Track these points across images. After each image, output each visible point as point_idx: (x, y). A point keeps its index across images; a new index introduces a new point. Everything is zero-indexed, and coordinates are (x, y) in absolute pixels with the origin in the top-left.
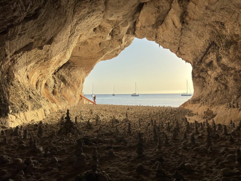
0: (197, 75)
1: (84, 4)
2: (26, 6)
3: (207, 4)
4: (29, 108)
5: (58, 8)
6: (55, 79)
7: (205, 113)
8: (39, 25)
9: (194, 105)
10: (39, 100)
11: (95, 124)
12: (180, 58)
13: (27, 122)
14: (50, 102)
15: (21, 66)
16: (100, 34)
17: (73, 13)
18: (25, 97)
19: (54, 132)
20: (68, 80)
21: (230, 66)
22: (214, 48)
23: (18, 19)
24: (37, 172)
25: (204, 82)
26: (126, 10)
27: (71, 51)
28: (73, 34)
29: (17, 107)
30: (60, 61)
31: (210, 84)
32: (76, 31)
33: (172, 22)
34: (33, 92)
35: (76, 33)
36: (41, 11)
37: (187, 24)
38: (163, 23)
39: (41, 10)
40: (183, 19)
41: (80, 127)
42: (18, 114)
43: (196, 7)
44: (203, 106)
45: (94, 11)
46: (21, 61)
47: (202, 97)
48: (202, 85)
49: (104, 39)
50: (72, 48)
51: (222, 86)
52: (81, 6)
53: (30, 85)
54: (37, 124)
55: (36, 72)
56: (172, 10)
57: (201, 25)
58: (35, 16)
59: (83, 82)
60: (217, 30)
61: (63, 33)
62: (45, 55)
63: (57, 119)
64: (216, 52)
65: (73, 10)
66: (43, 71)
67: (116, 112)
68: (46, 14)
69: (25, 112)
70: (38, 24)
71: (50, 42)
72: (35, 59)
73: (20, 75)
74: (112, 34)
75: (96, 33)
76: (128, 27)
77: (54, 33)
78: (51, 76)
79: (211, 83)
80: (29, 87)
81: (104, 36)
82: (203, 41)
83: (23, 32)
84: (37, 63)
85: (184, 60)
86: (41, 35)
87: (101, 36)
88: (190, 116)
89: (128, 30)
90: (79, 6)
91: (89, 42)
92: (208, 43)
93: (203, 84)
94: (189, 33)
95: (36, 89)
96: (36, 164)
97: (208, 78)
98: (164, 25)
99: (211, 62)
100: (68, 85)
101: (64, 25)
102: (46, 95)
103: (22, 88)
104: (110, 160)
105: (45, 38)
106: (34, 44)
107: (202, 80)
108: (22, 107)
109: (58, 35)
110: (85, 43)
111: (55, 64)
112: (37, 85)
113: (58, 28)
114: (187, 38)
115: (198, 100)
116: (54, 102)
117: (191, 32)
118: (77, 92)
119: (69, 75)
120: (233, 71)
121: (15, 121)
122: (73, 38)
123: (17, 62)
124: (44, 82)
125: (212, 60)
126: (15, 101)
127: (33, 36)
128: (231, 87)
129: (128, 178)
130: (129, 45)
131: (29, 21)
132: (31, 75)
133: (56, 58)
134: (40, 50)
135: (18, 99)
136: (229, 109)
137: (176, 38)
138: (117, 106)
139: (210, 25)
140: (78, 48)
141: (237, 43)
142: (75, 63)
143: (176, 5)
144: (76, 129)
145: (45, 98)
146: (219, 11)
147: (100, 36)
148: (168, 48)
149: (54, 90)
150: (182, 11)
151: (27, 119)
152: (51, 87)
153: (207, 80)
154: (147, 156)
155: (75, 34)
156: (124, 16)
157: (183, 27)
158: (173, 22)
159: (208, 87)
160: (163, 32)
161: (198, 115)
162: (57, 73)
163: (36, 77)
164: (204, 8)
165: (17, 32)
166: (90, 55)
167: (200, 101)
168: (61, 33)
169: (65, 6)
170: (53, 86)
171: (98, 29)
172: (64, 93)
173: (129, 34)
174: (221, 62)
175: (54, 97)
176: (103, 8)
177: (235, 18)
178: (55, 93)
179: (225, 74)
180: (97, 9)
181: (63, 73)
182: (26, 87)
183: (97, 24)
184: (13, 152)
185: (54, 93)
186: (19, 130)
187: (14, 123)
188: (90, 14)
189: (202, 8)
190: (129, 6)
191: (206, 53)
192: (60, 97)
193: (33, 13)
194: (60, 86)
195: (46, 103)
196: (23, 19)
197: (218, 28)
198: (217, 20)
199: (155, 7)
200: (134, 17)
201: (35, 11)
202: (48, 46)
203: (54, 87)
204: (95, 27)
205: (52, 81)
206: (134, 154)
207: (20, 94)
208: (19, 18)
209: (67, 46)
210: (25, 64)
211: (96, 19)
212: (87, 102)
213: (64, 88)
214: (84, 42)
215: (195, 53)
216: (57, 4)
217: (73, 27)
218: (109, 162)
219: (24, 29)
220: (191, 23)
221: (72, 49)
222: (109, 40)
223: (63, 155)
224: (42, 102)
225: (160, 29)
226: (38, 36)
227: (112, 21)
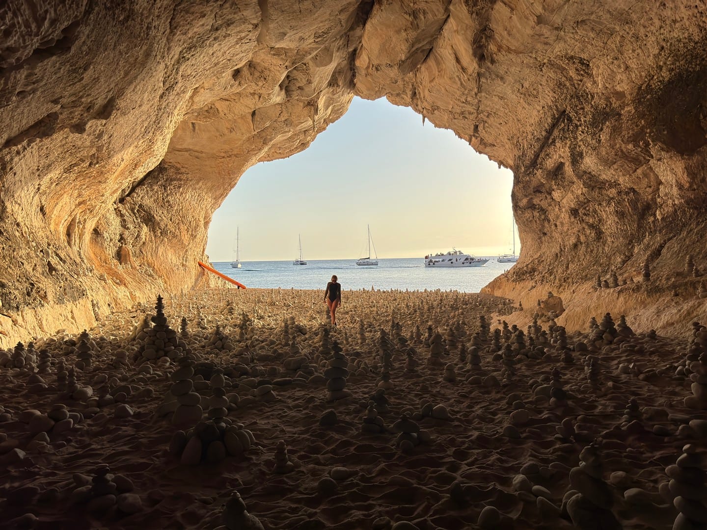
0: (525, 201)
1: (201, 6)
2: (40, 22)
3: (539, 9)
4: (50, 297)
5: (127, 19)
6: (122, 216)
7: (539, 304)
8: (74, 67)
9: (519, 286)
10: (76, 276)
11: (238, 337)
12: (482, 155)
13: (43, 336)
14: (110, 281)
15: (23, 179)
16: (252, 88)
17: (168, 31)
18: (35, 265)
19: (121, 356)
20: (162, 220)
21: (604, 176)
22: (566, 127)
23: (18, 54)
24: (82, 435)
25: (544, 220)
26: (322, 22)
27: (169, 136)
28: (171, 87)
29: (16, 292)
30: (136, 165)
31: (559, 227)
32: (180, 78)
33: (453, 56)
34: (59, 252)
35: (179, 85)
36: (79, 32)
37: (493, 62)
38: (431, 56)
39: (79, 29)
40: (480, 47)
41: (196, 346)
42: (20, 313)
43: (514, 17)
44: (539, 288)
45: (229, 23)
46: (23, 166)
47: (540, 262)
48: (540, 230)
49: (265, 100)
50: (171, 126)
51: (588, 232)
52: (192, 10)
53: (49, 233)
54: (74, 339)
55: (65, 196)
56: (452, 23)
57: (528, 66)
58: (63, 45)
59: (206, 224)
60: (571, 79)
61: (141, 85)
62: (91, 147)
63: (132, 328)
64: (570, 140)
65: (170, 22)
66: (86, 193)
67: (303, 307)
68: (93, 38)
69: (39, 309)
70: (71, 66)
71: (105, 111)
72: (63, 158)
73: (19, 205)
74: (287, 87)
75: (240, 84)
76: (332, 66)
77: (116, 88)
78: (110, 206)
79: (562, 223)
80: (47, 238)
81: (263, 91)
82: (538, 108)
83: (29, 88)
84: (68, 170)
85: (495, 161)
86: (81, 94)
87: (257, 92)
88: (504, 314)
89: (333, 76)
90: (187, 12)
91: (220, 110)
92: (549, 114)
93: (543, 226)
94: (499, 87)
95: (66, 244)
96: (77, 421)
97: (554, 210)
98: (434, 62)
99: (560, 167)
100: (161, 233)
101: (143, 64)
102: (96, 262)
103: (28, 242)
104: (263, 408)
105: (91, 102)
106: (61, 117)
107: (538, 214)
108: (28, 294)
109: (129, 92)
110: (210, 112)
111: (122, 173)
112: (68, 235)
113: (127, 74)
114: (496, 99)
115: (530, 272)
116: (121, 282)
117: (504, 83)
118: (189, 253)
119: (165, 204)
120: (613, 192)
121: (11, 332)
122: (171, 98)
123: (11, 169)
124: (90, 225)
125: (562, 161)
126: (9, 277)
127: (56, 96)
128: (611, 235)
129: (299, 437)
130: (339, 117)
131: (48, 58)
132: (52, 203)
133: (125, 157)
134: (77, 135)
135: (16, 272)
136: (596, 290)
137: (466, 101)
138: (305, 292)
139: (552, 65)
140: (189, 126)
141: (620, 115)
142: (183, 170)
143: (460, 10)
144: (184, 347)
145: (95, 271)
146: (574, 29)
147: (252, 91)
148: (447, 128)
149: (120, 248)
150: (478, 26)
151: (45, 327)
152: (111, 240)
153: (551, 217)
154: (355, 396)
155: (177, 88)
156: (318, 38)
157: (483, 70)
158: (455, 54)
159: (556, 235)
160: (431, 81)
161: (522, 309)
162: (128, 198)
163: (67, 209)
164: (532, 20)
165: (14, 87)
166: (226, 147)
167: (536, 274)
168: (136, 87)
169: (145, 12)
170: (118, 237)
171: (246, 72)
172: (149, 256)
173: (338, 86)
174: (582, 165)
175: (120, 269)
176: (254, 16)
177: (613, 46)
178: (126, 255)
179: (595, 200)
180: (238, 18)
181: (145, 198)
182: (39, 239)
183: (241, 60)
184: (14, 400)
185: (120, 256)
186: (24, 354)
187: (8, 338)
188: (219, 32)
189: (527, 19)
190: (328, 12)
191: (546, 142)
192: (138, 268)
193: (56, 39)
194: (138, 236)
195: (97, 284)
196: (31, 54)
197: (572, 73)
198: (569, 52)
199: (406, 13)
200: (351, 38)
201: (64, 31)
202: (99, 122)
203: (122, 239)
204: (236, 68)
205: (116, 222)
206: (324, 394)
207: (21, 257)
208: (20, 53)
209: (155, 122)
210: (33, 173)
211: (238, 46)
212: (220, 282)
213: (151, 241)
214: (206, 108)
215: (518, 142)
216: (124, 9)
217: (170, 68)
218: (259, 411)
219: (34, 78)
220: (502, 59)
221: (172, 130)
222: (278, 104)
223: (146, 402)
224: (87, 282)
225: (424, 73)
226: (71, 95)
227: (286, 51)
